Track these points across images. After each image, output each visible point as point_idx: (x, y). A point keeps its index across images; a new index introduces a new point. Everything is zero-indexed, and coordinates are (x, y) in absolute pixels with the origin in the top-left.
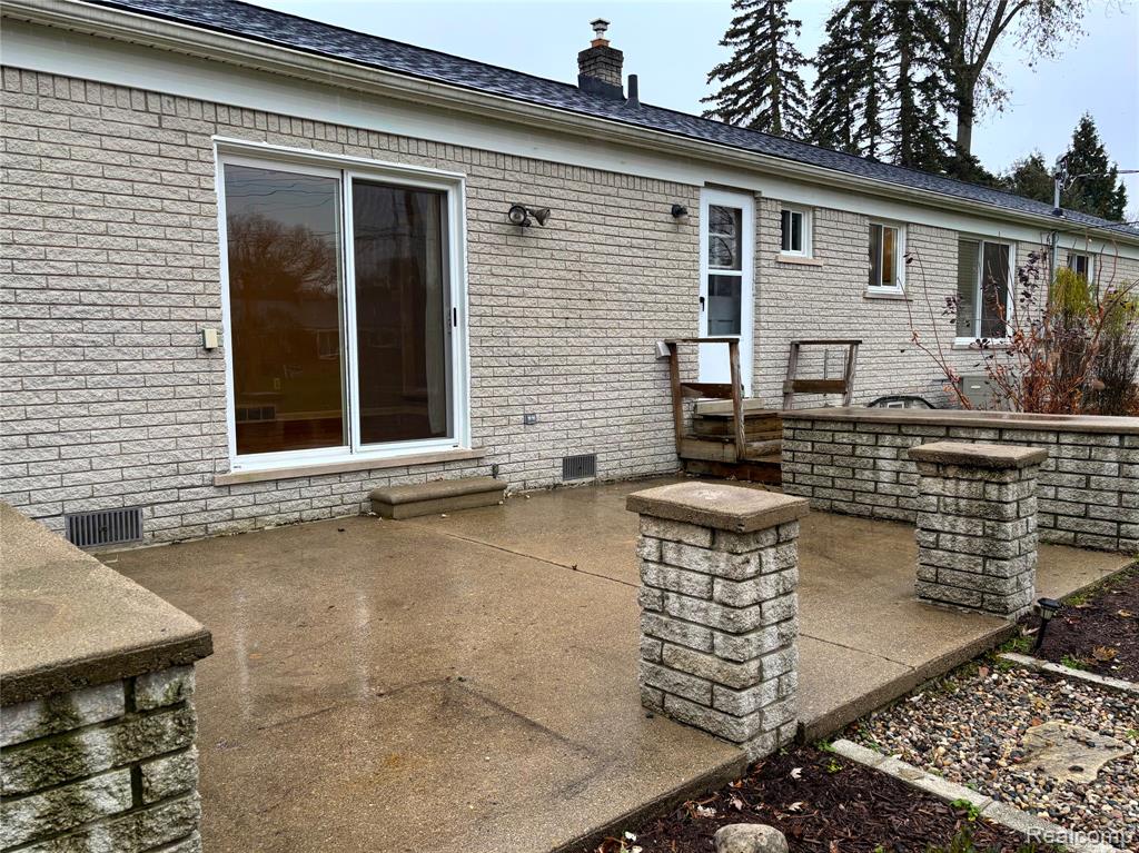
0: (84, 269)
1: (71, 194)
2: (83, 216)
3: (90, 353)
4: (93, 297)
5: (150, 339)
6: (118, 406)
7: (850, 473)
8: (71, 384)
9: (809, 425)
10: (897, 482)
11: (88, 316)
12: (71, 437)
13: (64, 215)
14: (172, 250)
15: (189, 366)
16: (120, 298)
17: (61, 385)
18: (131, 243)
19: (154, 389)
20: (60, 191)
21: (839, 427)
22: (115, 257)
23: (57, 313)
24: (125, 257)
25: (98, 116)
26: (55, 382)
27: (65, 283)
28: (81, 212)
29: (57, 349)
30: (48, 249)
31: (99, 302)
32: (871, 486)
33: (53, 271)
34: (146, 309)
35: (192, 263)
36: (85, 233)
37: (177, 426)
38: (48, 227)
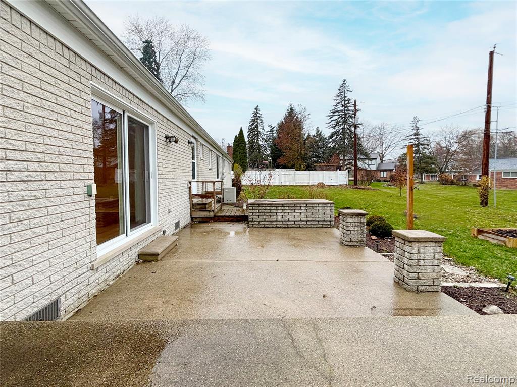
0: (30, 147)
1: (22, 94)
2: (29, 111)
3: (34, 204)
4: (35, 166)
5: (65, 192)
6: (48, 236)
7: (269, 217)
8: (21, 227)
9: (258, 206)
10: (283, 218)
11: (32, 179)
12: (20, 266)
13: (17, 108)
14: (75, 139)
15: (82, 205)
16: (50, 167)
17: (14, 230)
18: (55, 133)
19: (66, 222)
20: (15, 90)
21: (266, 205)
22: (47, 141)
23: (11, 177)
24: (53, 141)
25: (38, 48)
26: (10, 228)
27: (18, 156)
28: (28, 108)
29: (11, 203)
30: (7, 130)
31: (39, 170)
32: (275, 220)
33: (10, 147)
34: (63, 173)
35: (83, 148)
36: (30, 123)
37: (76, 241)
38: (7, 114)
